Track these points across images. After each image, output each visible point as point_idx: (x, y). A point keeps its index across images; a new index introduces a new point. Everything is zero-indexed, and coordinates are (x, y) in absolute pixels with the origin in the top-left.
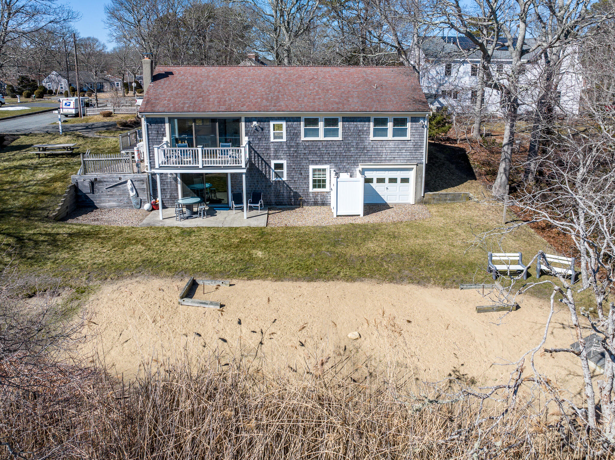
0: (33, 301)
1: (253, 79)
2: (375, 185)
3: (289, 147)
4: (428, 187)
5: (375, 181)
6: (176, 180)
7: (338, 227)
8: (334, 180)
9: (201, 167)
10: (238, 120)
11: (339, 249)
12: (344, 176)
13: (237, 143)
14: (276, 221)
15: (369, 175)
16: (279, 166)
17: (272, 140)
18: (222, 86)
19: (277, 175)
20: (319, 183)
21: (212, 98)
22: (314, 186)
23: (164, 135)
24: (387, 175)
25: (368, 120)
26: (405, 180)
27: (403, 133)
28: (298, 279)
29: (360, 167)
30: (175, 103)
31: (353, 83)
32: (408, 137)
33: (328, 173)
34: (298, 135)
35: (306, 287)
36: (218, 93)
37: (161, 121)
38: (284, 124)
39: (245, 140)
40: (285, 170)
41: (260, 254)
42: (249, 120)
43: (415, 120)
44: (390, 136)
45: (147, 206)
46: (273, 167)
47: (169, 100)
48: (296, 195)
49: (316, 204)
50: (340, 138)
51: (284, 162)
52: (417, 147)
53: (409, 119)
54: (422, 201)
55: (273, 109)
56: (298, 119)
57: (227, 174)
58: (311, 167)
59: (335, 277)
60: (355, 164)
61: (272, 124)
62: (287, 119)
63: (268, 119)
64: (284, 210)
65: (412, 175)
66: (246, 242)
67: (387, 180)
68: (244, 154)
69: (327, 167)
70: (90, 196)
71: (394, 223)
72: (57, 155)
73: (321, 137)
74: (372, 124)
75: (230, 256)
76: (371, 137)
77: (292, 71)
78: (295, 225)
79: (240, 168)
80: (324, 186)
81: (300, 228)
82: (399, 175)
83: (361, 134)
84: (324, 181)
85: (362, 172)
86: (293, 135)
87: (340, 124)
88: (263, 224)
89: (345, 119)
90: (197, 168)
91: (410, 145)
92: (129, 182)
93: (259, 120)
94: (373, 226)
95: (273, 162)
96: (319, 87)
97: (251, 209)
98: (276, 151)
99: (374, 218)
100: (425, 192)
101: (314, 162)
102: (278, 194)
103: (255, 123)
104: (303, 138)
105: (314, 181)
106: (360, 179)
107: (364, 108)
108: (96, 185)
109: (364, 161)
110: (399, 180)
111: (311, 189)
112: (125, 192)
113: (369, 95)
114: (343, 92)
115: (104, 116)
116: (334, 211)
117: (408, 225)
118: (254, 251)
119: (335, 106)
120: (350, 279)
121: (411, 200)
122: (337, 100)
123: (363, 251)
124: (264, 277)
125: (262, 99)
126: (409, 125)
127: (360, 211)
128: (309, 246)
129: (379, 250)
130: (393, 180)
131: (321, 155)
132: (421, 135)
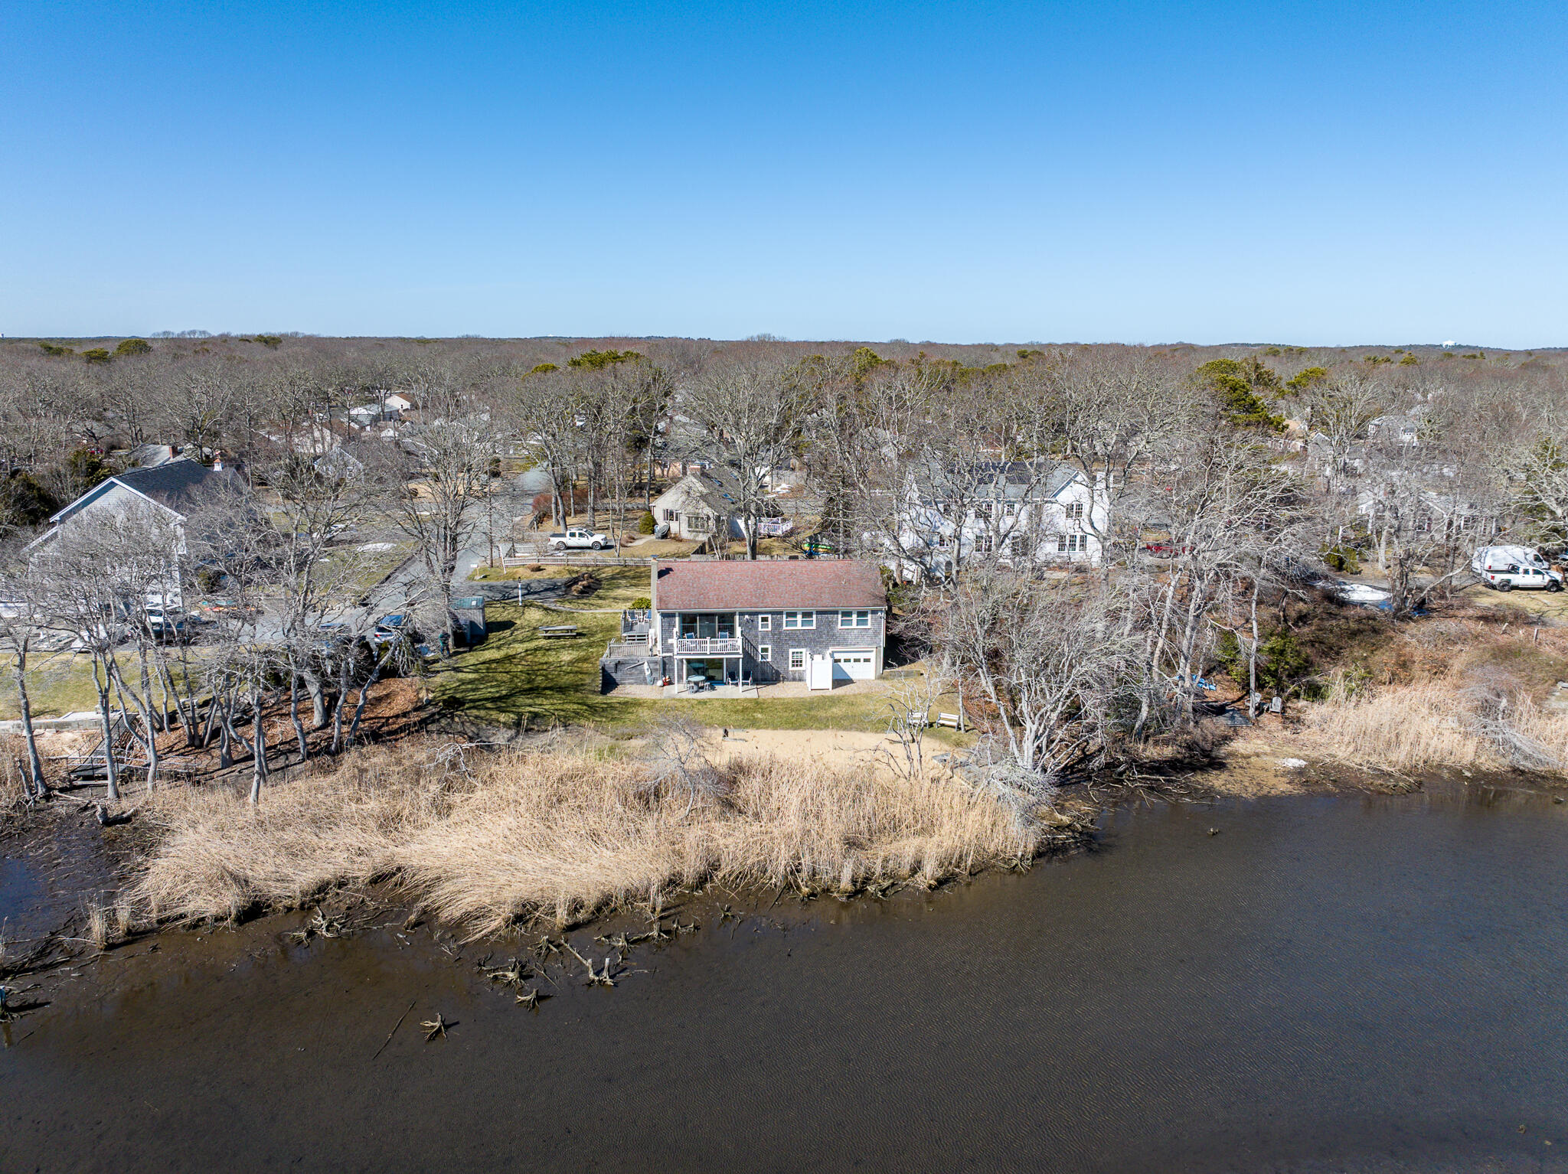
0: (633, 742)
1: (741, 575)
2: (842, 664)
3: (774, 635)
4: (886, 665)
5: (842, 661)
6: (682, 662)
7: (812, 698)
8: (809, 660)
9: (708, 653)
10: (733, 614)
11: (812, 713)
12: (817, 657)
13: (732, 635)
14: (765, 694)
15: (837, 656)
16: (765, 650)
17: (760, 629)
18: (717, 582)
19: (762, 657)
20: (798, 663)
21: (711, 594)
22: (793, 666)
23: (674, 626)
24: (852, 656)
25: (836, 613)
26: (867, 660)
27: (865, 622)
28: (787, 729)
29: (831, 649)
30: (683, 601)
31: (826, 578)
32: (869, 626)
33: (804, 654)
34: (780, 625)
35: (792, 733)
36: (715, 590)
37: (673, 615)
38: (770, 616)
39: (738, 630)
40: (770, 653)
41: (760, 716)
42: (742, 614)
43: (874, 612)
44: (854, 625)
45: (660, 683)
46: (760, 651)
47: (677, 598)
48: (778, 673)
49: (794, 680)
50: (814, 627)
51: (769, 647)
52: (876, 634)
53: (869, 612)
54: (881, 677)
55: (762, 605)
56: (781, 613)
57: (722, 659)
58: (791, 651)
59: (811, 728)
60: (827, 647)
61: (760, 616)
62: (772, 613)
63: (757, 613)
64: (768, 685)
65: (872, 656)
66: (747, 708)
67: (852, 660)
68: (739, 641)
69: (803, 650)
70: (613, 675)
71: (854, 695)
72: (559, 637)
73: (799, 627)
74: (840, 616)
75: (740, 718)
76: (839, 627)
77: (773, 566)
78: (779, 696)
79: (738, 653)
80: (801, 665)
81: (784, 699)
82: (862, 656)
83: (830, 625)
84: (801, 661)
85: (832, 655)
86: (777, 625)
87: (814, 616)
88: (756, 696)
89: (818, 613)
90: (706, 654)
91: (871, 632)
92: (646, 664)
93: (750, 614)
94: (838, 697)
95: (760, 647)
96: (797, 583)
97: (743, 684)
98: (763, 638)
99: (841, 691)
100: (884, 669)
101: (793, 647)
102: (763, 673)
103: (747, 617)
104: (785, 628)
105: (793, 662)
106: (829, 661)
107: (833, 604)
108: (619, 667)
109: (834, 645)
110: (862, 660)
111: (791, 668)
112: (642, 672)
113: (838, 591)
114: (817, 588)
115: (533, 570)
116: (809, 685)
117: (866, 696)
118: (755, 714)
119: (810, 602)
120: (818, 729)
121: (871, 675)
122: (812, 596)
123: (829, 713)
124: (767, 728)
125: (752, 596)
126: (869, 616)
127: (829, 685)
128: (792, 711)
129: (840, 713)
130: (856, 660)
131: (799, 641)
132: (880, 624)
